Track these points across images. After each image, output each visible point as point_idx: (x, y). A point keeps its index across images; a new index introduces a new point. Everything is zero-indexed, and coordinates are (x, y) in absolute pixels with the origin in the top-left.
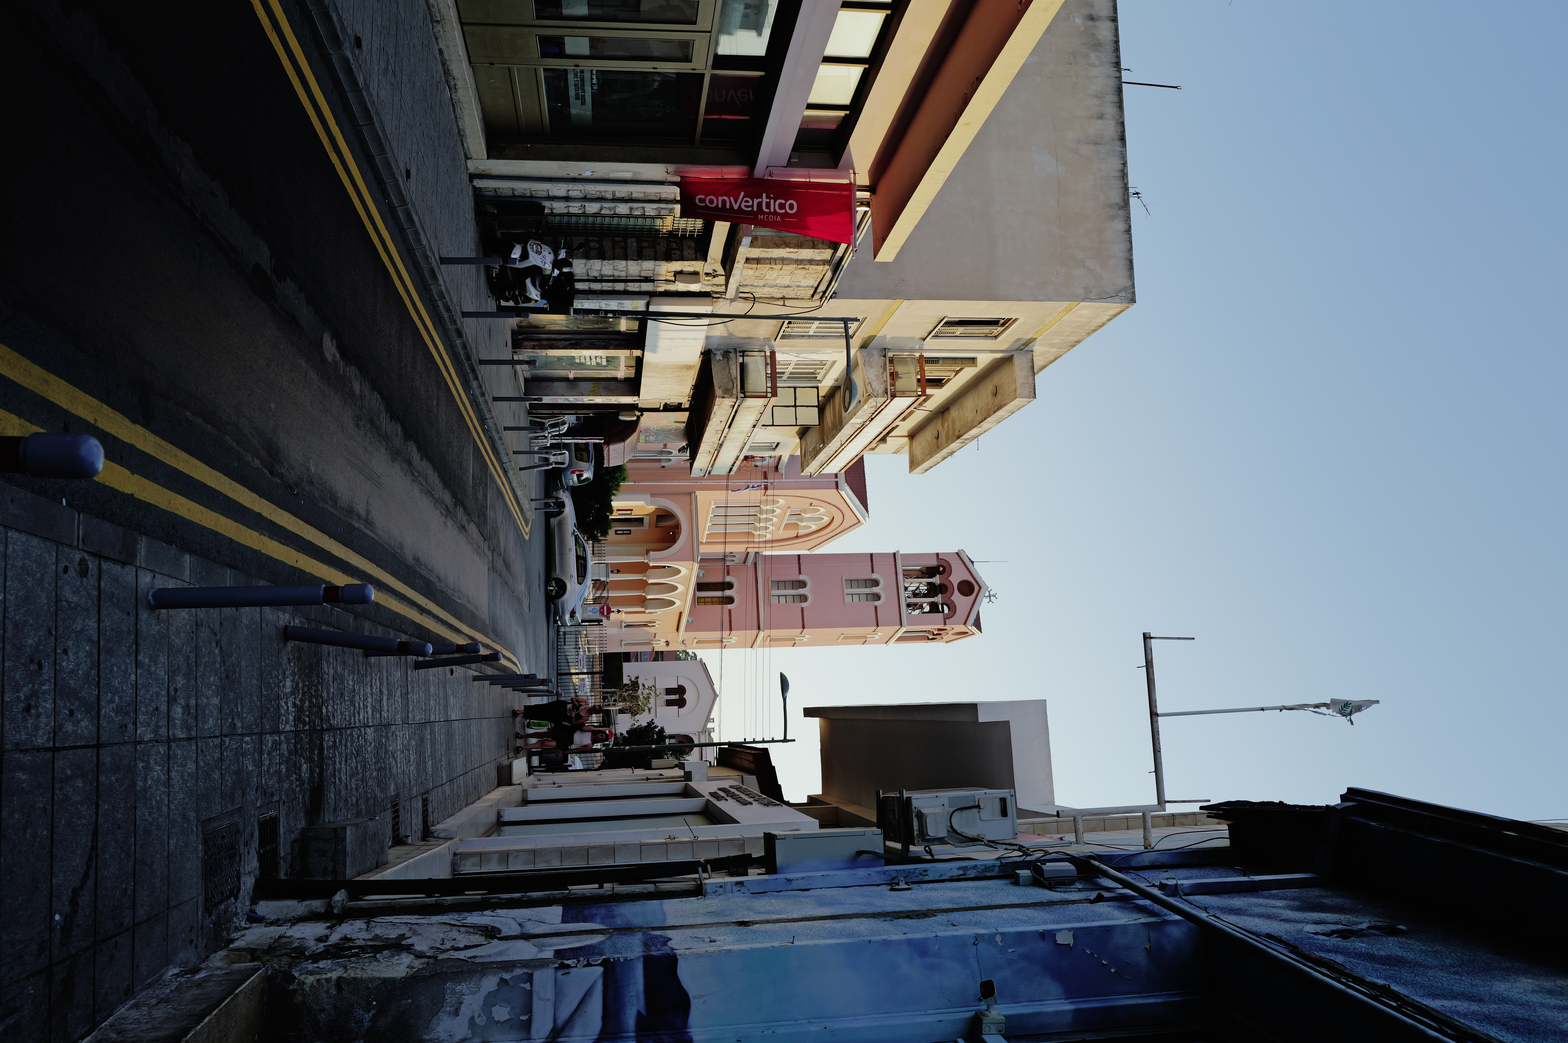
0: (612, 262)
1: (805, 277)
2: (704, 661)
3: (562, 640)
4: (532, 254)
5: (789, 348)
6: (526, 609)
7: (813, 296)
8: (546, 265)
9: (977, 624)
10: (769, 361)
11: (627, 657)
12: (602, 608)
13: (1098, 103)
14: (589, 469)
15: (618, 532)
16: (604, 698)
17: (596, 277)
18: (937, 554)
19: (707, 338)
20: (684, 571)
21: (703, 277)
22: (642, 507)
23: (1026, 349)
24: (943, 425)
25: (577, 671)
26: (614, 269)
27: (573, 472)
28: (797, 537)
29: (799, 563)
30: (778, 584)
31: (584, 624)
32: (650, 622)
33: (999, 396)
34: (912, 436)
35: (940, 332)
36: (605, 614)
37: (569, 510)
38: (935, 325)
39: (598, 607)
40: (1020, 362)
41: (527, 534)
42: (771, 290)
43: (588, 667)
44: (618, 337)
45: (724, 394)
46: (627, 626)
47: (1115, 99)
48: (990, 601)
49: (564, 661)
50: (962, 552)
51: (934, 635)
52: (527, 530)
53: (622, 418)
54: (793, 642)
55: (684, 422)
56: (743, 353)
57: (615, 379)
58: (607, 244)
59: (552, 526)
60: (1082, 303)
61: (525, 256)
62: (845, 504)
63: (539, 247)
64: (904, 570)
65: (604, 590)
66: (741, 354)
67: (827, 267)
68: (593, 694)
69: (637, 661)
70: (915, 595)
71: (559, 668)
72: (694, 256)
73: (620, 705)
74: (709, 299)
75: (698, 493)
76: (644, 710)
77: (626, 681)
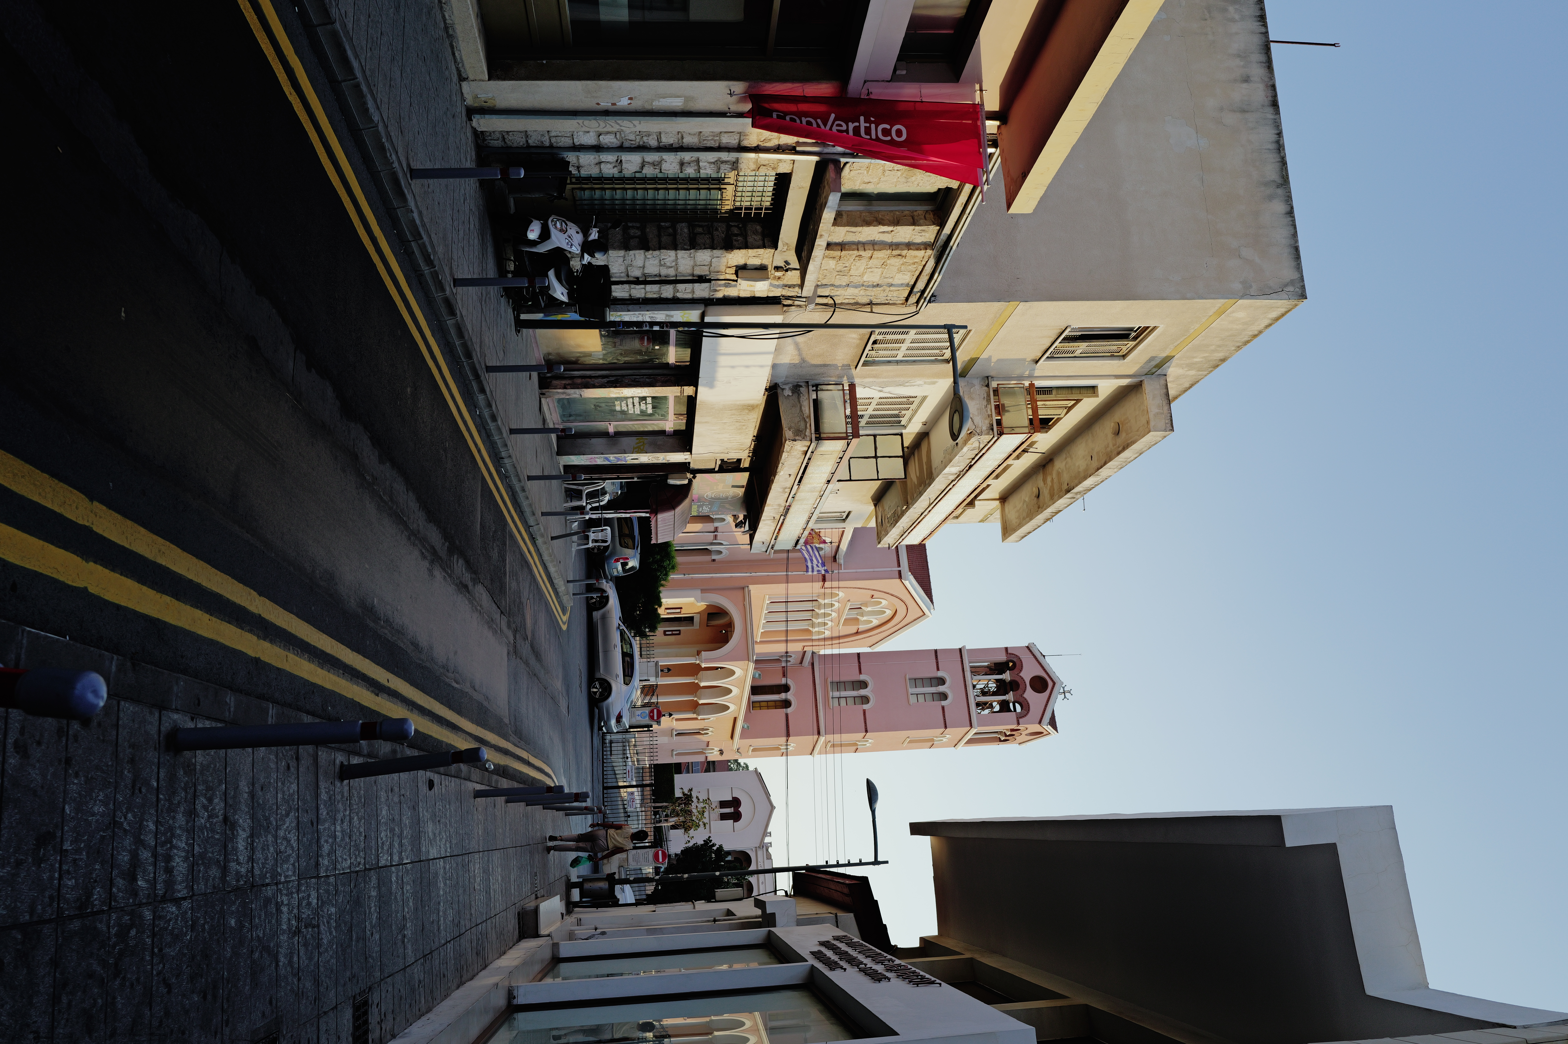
0: (657, 253)
1: (900, 271)
2: (759, 771)
3: (608, 749)
4: (554, 232)
5: (871, 380)
6: (564, 710)
7: (907, 299)
8: (574, 248)
9: (1053, 723)
10: (847, 397)
11: (678, 768)
12: (652, 711)
13: (1242, 63)
14: (634, 557)
15: (667, 633)
16: (656, 813)
17: (638, 278)
18: (1006, 649)
19: (774, 366)
20: (739, 672)
21: (772, 273)
22: (692, 604)
23: (1159, 372)
24: (1044, 480)
25: (625, 784)
26: (661, 265)
27: (617, 561)
28: (857, 633)
29: (859, 662)
30: (839, 685)
31: (632, 730)
32: (703, 729)
33: (1123, 435)
34: (1004, 498)
35: (1057, 351)
36: (655, 718)
37: (614, 602)
38: (1052, 339)
39: (647, 710)
40: (1151, 389)
41: (564, 623)
42: (856, 291)
43: (638, 779)
44: (665, 372)
45: (795, 436)
46: (679, 734)
47: (1263, 58)
48: (1065, 697)
49: (611, 772)
50: (1032, 646)
51: (1006, 736)
52: (565, 618)
53: (671, 482)
54: (855, 748)
55: (743, 487)
56: (817, 387)
57: (662, 433)
58: (651, 232)
59: (595, 620)
60: (1241, 301)
61: (545, 235)
62: (909, 595)
63: (563, 224)
64: (971, 667)
65: (653, 695)
66: (814, 388)
67: (929, 252)
68: (643, 809)
69: (688, 772)
70: (984, 693)
71: (605, 781)
72: (761, 243)
73: (673, 821)
74: (779, 307)
75: (751, 587)
76: (698, 826)
77: (678, 794)
